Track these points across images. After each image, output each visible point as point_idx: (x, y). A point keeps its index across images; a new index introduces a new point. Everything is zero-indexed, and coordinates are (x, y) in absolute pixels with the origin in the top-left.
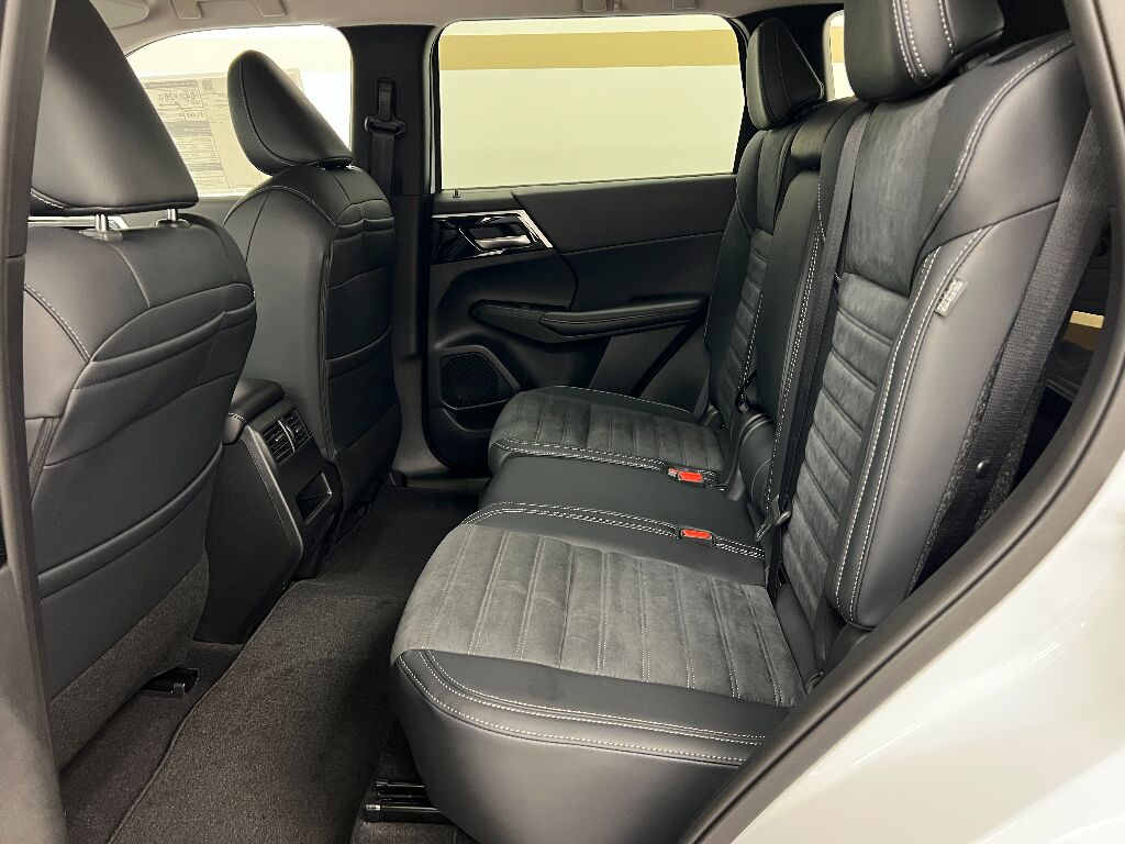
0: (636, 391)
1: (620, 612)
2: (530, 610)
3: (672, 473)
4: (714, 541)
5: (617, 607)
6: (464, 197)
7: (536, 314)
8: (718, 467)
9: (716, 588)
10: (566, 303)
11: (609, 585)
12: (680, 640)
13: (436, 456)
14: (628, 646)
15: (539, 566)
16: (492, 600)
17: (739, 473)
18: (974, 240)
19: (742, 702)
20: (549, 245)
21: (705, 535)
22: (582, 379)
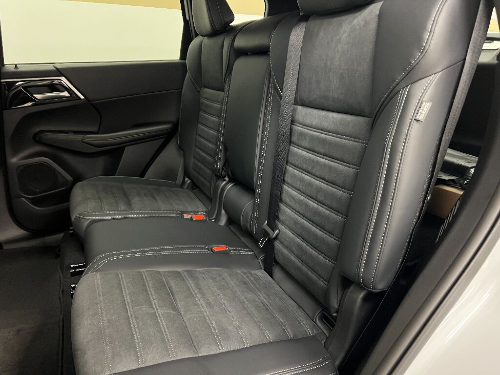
0: (142, 175)
1: (213, 308)
2: (163, 323)
3: (186, 216)
4: (230, 250)
5: (209, 304)
6: (22, 69)
7: (79, 137)
8: (204, 209)
9: (245, 276)
10: (95, 129)
11: (196, 292)
12: (250, 314)
13: (19, 227)
14: (229, 328)
15: (151, 290)
16: (137, 323)
17: (223, 212)
18: (431, 81)
19: (295, 340)
20: (82, 97)
21: (223, 248)
22: (110, 170)
